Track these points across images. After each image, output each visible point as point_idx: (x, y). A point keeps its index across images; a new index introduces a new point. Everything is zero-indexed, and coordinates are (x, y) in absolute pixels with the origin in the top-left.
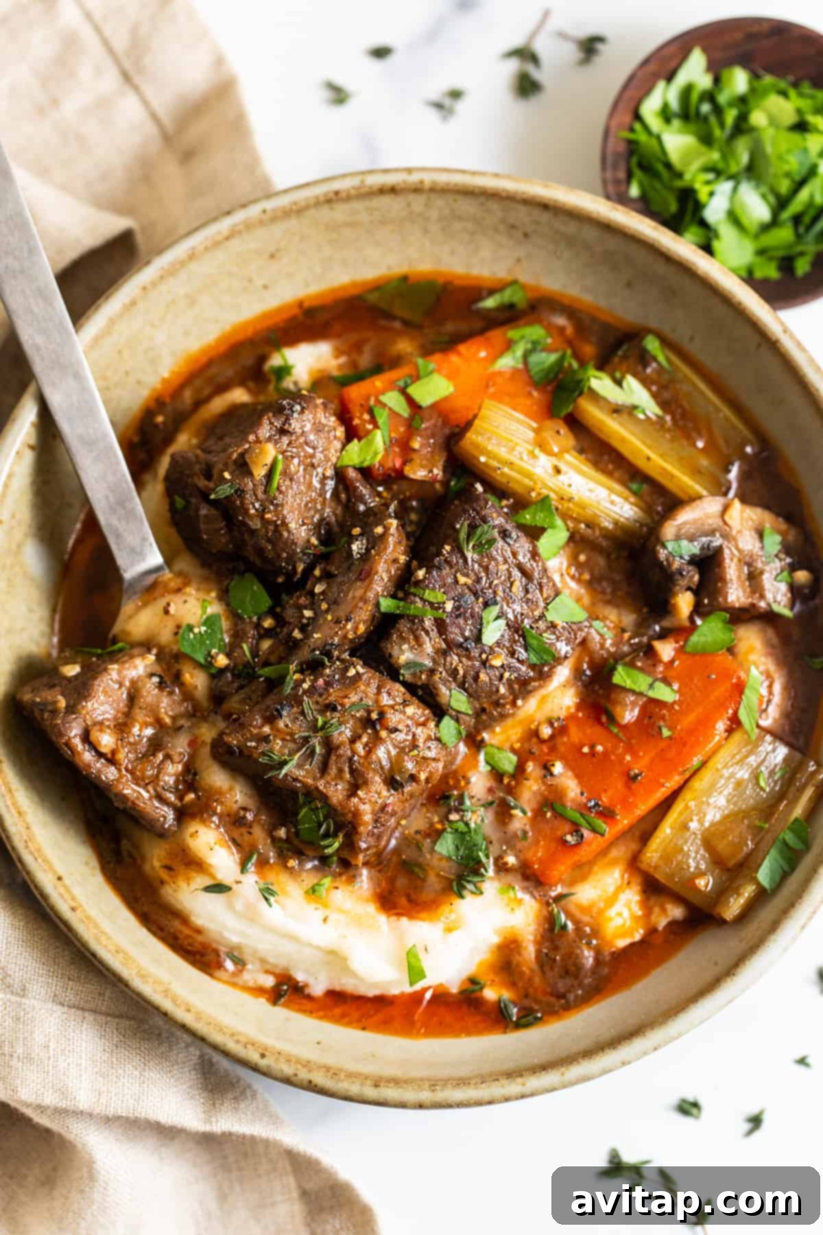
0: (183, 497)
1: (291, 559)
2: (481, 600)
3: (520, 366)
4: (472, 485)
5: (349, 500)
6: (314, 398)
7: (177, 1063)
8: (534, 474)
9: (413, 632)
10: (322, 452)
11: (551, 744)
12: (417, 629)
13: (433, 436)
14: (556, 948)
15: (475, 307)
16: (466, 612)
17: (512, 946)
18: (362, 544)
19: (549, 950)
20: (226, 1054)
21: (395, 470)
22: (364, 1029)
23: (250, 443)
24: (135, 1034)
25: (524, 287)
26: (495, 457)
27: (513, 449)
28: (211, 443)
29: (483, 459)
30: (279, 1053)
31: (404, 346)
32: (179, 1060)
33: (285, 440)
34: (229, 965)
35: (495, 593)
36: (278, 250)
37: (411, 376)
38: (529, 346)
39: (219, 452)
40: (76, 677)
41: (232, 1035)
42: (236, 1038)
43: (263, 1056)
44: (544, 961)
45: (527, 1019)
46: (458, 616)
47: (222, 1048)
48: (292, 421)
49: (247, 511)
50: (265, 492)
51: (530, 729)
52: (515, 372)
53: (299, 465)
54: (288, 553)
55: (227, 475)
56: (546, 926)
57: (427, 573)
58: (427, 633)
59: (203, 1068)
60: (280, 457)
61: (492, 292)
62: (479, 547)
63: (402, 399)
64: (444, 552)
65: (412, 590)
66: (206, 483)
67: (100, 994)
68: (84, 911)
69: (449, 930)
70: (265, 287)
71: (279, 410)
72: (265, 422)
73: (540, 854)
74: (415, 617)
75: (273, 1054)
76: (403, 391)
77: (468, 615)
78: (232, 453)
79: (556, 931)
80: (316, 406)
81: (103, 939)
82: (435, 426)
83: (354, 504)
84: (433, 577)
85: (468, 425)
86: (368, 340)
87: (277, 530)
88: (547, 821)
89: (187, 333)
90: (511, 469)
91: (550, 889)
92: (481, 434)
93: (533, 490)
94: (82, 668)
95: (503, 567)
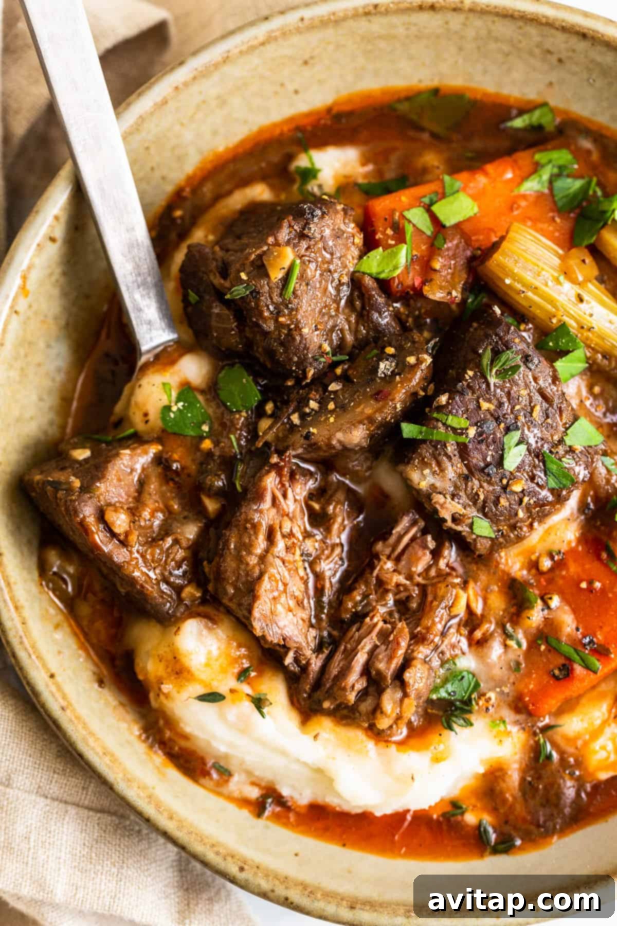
0: (197, 293)
1: (302, 364)
2: (502, 425)
3: (546, 191)
4: (490, 307)
5: (363, 307)
6: (334, 203)
7: (155, 861)
8: (557, 301)
9: (435, 457)
10: (340, 258)
11: (550, 575)
12: (440, 454)
13: (454, 257)
14: (539, 778)
15: (502, 126)
16: (487, 438)
17: (498, 774)
18: (391, 366)
19: (533, 779)
20: (205, 864)
21: (413, 287)
22: (344, 845)
23: (269, 245)
24: (116, 830)
25: (553, 111)
26: (520, 280)
27: (539, 274)
28: (228, 242)
29: (508, 281)
30: (258, 867)
31: (431, 159)
32: (157, 858)
33: (304, 244)
34: (215, 775)
35: (516, 418)
36: (312, 58)
37: (436, 193)
38: (556, 171)
39: (236, 251)
40: (86, 460)
41: (213, 846)
42: (215, 849)
43: (242, 869)
44: (527, 788)
45: (504, 846)
46: (480, 442)
47: (202, 858)
48: (311, 226)
49: (261, 313)
50: (281, 295)
51: (531, 560)
52: (540, 196)
53: (316, 270)
54: (299, 358)
55: (243, 276)
56: (532, 755)
57: (449, 398)
58: (449, 458)
59: (180, 865)
60: (298, 261)
61: (521, 112)
62: (502, 374)
63: (426, 216)
64: (467, 377)
65: (435, 415)
66: (222, 281)
67: (83, 788)
68: (74, 710)
69: (437, 760)
70: (296, 92)
71: (299, 214)
72: (285, 224)
73: (531, 686)
74: (438, 442)
75: (252, 867)
76: (428, 209)
77: (490, 440)
78: (250, 254)
79: (541, 761)
80: (337, 212)
81: (91, 741)
82: (457, 246)
83: (369, 312)
84: (456, 403)
85: (495, 247)
86: (394, 149)
87: (290, 334)
88: (541, 654)
89: (215, 133)
90: (535, 294)
91: (539, 720)
92: (508, 256)
93: (554, 316)
94: (92, 453)
95: (524, 392)
